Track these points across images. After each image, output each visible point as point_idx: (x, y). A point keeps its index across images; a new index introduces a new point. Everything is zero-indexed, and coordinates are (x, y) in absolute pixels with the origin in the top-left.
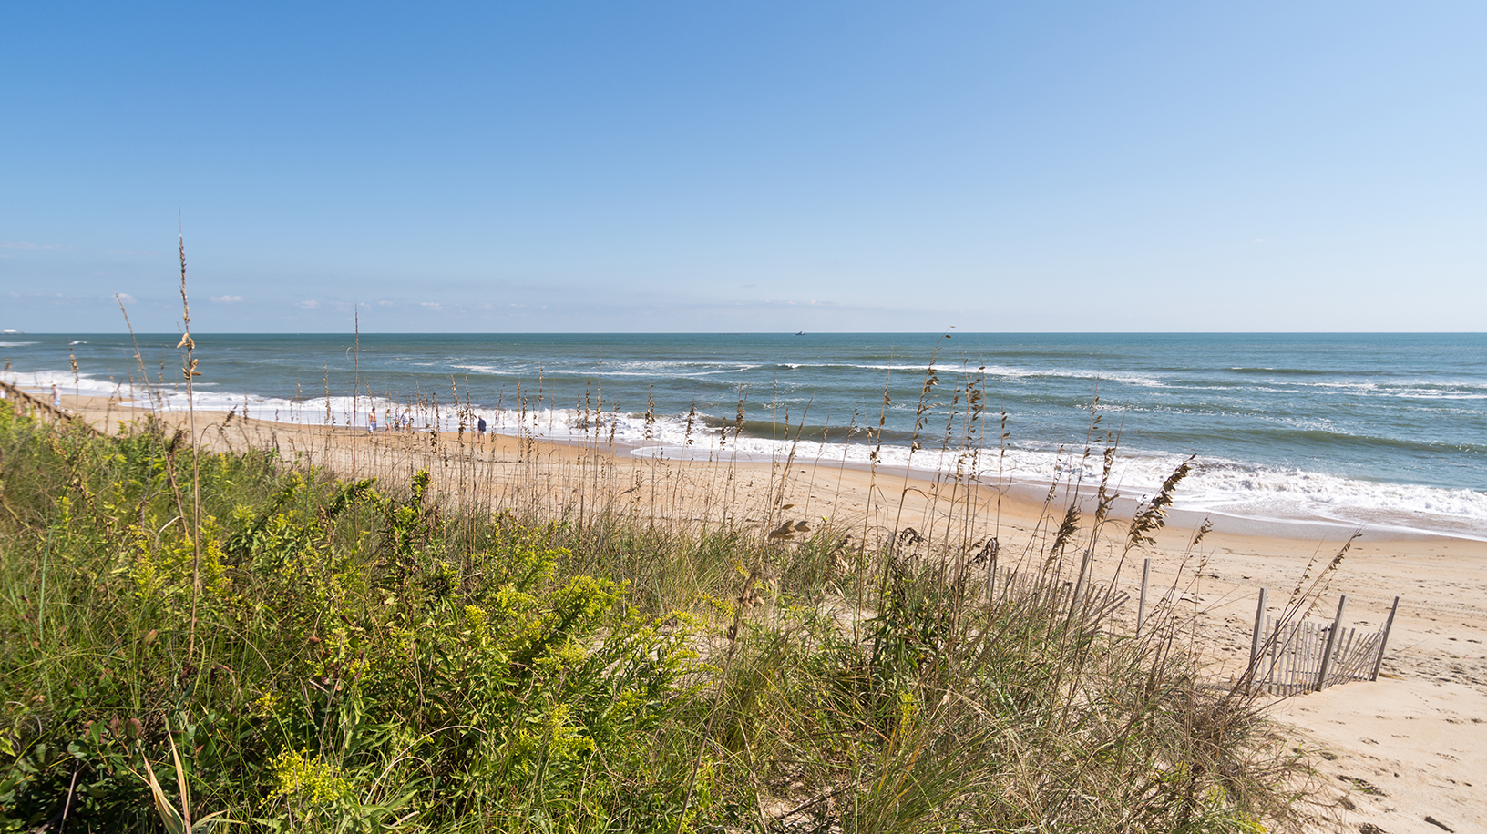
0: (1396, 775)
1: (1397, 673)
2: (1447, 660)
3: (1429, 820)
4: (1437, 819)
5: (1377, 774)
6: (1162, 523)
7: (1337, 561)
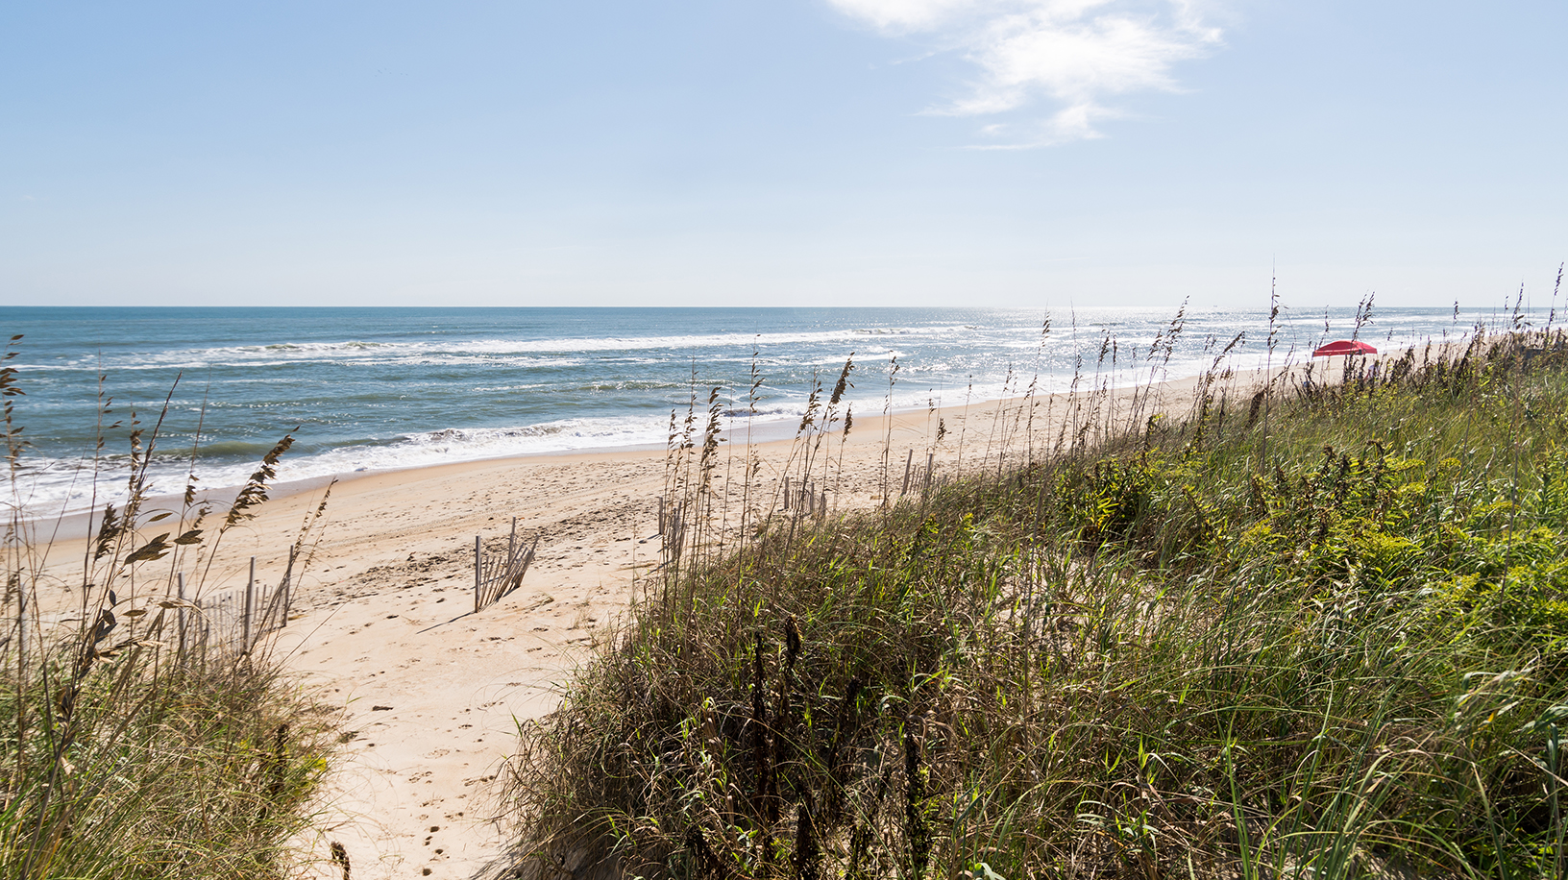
0: (337, 690)
1: (300, 613)
2: (329, 589)
3: (376, 708)
4: (380, 706)
5: (324, 697)
6: (265, 498)
7: (322, 508)
